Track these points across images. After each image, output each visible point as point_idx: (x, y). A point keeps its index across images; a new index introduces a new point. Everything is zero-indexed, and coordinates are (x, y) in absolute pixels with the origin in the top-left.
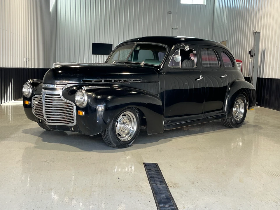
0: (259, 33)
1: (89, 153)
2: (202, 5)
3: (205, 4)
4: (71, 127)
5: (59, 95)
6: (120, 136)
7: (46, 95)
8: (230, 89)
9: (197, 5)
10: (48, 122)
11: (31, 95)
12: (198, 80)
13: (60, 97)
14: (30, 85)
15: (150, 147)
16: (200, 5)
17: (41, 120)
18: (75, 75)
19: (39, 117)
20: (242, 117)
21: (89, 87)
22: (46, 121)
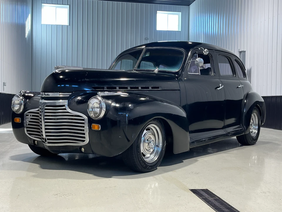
0: (245, 52)
1: (110, 180)
2: (177, 31)
3: (180, 30)
4: (81, 147)
5: (64, 106)
6: (144, 156)
7: (47, 106)
8: (245, 101)
9: (172, 31)
10: (49, 143)
11: (23, 111)
12: (218, 89)
13: (65, 109)
14: (22, 98)
15: (180, 170)
16: (176, 31)
17: (37, 141)
18: (83, 80)
19: (35, 137)
20: (257, 132)
21: (106, 92)
22: (46, 142)
